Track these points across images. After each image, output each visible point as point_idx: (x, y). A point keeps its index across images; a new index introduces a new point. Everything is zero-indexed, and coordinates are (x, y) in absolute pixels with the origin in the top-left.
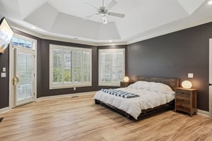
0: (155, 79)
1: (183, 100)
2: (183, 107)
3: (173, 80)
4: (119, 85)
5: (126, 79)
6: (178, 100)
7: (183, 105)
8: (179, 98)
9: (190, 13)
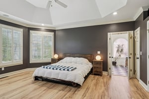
0: (78, 55)
1: (97, 67)
2: (97, 72)
3: (89, 55)
4: (50, 61)
5: (56, 56)
6: (95, 67)
7: (98, 70)
8: (95, 66)
9: (103, 17)
